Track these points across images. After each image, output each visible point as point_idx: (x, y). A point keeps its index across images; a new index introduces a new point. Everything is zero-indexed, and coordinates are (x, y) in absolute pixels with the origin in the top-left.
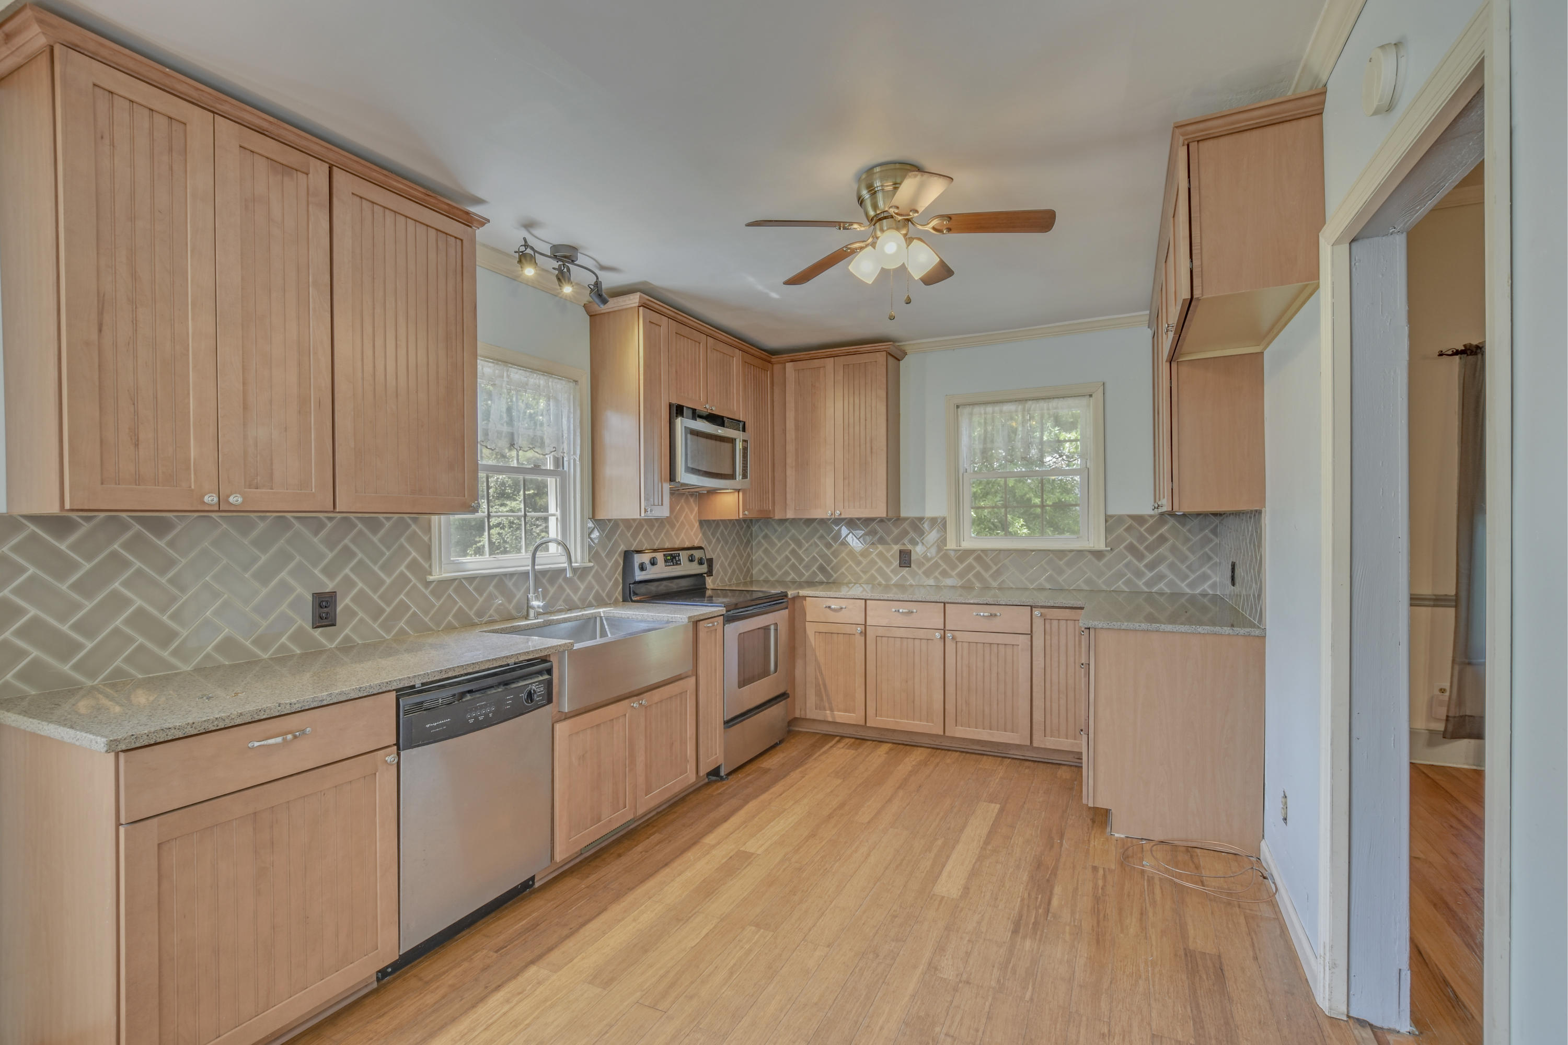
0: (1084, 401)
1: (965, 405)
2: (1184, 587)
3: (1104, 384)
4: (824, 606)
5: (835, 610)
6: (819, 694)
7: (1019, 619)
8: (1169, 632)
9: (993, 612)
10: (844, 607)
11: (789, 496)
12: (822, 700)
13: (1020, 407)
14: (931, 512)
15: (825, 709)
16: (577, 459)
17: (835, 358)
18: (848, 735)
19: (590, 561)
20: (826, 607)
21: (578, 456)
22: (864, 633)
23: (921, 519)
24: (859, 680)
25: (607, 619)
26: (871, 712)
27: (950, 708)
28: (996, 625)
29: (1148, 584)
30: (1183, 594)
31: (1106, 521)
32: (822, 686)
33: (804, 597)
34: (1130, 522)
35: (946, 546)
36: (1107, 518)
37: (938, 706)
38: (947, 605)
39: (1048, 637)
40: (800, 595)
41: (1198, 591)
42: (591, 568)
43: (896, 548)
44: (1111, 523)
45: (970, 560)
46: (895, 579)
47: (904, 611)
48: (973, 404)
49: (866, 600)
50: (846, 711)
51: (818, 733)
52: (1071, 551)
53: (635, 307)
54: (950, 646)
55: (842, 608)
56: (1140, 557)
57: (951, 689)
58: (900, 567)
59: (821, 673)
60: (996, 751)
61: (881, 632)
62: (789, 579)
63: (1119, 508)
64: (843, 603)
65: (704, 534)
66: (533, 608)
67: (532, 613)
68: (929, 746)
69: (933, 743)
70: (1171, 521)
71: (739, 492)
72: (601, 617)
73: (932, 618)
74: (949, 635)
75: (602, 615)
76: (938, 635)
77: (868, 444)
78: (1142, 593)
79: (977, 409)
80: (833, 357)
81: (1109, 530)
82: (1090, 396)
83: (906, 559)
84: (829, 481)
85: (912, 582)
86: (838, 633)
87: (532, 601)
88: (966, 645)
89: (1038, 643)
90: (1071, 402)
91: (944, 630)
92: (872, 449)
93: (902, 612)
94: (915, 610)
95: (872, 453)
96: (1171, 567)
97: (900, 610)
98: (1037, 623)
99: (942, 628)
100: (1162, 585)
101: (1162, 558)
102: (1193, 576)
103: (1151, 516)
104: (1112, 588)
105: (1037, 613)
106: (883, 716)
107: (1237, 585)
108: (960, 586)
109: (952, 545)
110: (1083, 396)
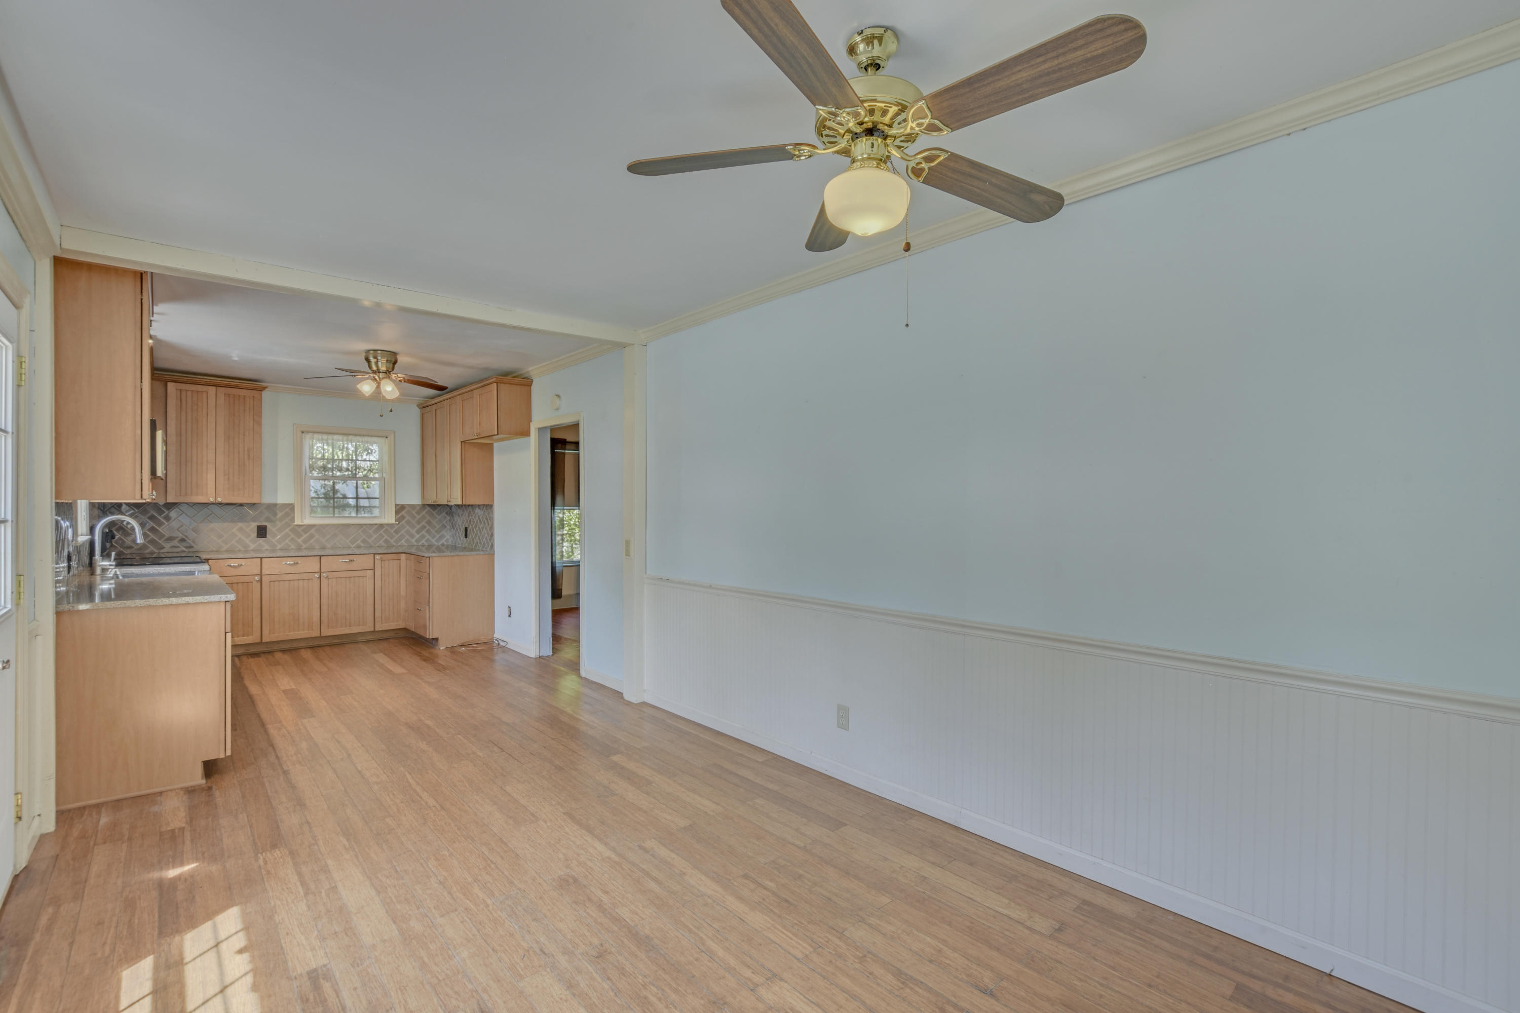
0: (383, 440)
1: (308, 432)
2: (433, 541)
3: (394, 433)
4: (226, 565)
5: (234, 567)
7: (364, 561)
9: (352, 559)
10: (243, 564)
11: (169, 485)
13: (345, 438)
14: (283, 498)
17: (218, 388)
18: (241, 654)
20: (228, 566)
22: (261, 581)
23: (275, 505)
24: (256, 612)
26: (266, 632)
27: (324, 618)
28: (354, 566)
29: (417, 541)
30: (435, 545)
31: (396, 508)
33: (208, 560)
34: (408, 508)
35: (294, 522)
36: (396, 505)
37: (316, 619)
38: (322, 557)
39: (383, 570)
40: (205, 558)
41: (440, 543)
43: (254, 525)
44: (400, 509)
45: (312, 531)
46: (252, 546)
47: (291, 563)
48: (314, 432)
49: (261, 558)
52: (376, 524)
54: (324, 581)
55: (241, 565)
56: (413, 527)
57: (324, 608)
58: (258, 537)
60: (350, 640)
61: (274, 578)
63: (401, 502)
64: (242, 562)
66: (100, 566)
67: (98, 570)
68: (305, 646)
69: (308, 643)
70: (428, 508)
73: (312, 565)
74: (324, 575)
76: (317, 575)
77: (246, 452)
78: (414, 546)
79: (316, 436)
80: (216, 386)
81: (397, 512)
82: (387, 437)
83: (262, 532)
84: (211, 477)
85: (266, 547)
86: (238, 583)
87: (100, 562)
88: (334, 580)
89: (378, 573)
90: (375, 439)
91: (320, 572)
92: (249, 456)
93: (289, 564)
94: (299, 562)
95: (249, 459)
96: (428, 531)
97: (288, 563)
98: (378, 563)
99: (319, 571)
100: (423, 541)
101: (424, 527)
102: (438, 536)
103: (419, 505)
104: (399, 544)
105: (378, 557)
106: (274, 633)
107: (470, 537)
108: (304, 549)
109: (297, 522)
110: (383, 437)
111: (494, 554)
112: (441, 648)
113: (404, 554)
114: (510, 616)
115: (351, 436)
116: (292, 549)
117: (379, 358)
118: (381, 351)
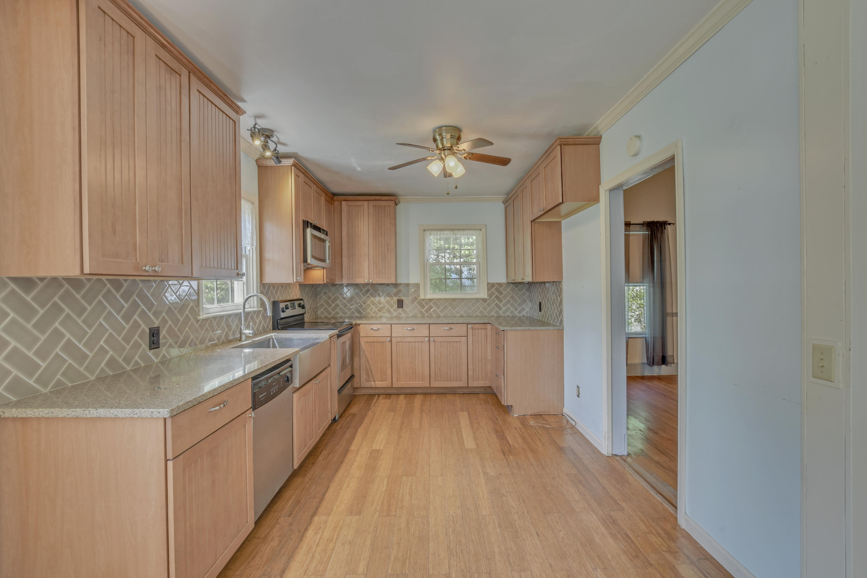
0: (478, 232)
1: (428, 230)
2: (516, 313)
3: (486, 226)
4: (370, 328)
5: (375, 330)
6: (367, 374)
7: (461, 330)
8: (533, 330)
9: (451, 327)
10: (380, 328)
11: (344, 272)
12: (369, 377)
13: (452, 233)
14: (413, 279)
15: (371, 381)
16: (254, 248)
18: (381, 393)
19: (261, 308)
20: (371, 329)
22: (391, 341)
23: (408, 284)
24: (389, 365)
25: (276, 340)
26: (395, 380)
27: (432, 374)
28: (452, 333)
29: (504, 312)
30: (517, 316)
31: (488, 285)
32: (369, 370)
33: (359, 324)
34: (496, 286)
35: (420, 297)
36: (488, 284)
37: (427, 373)
38: (430, 325)
39: (474, 337)
40: (357, 323)
41: (521, 315)
42: (261, 311)
43: (396, 299)
44: (491, 286)
45: (431, 304)
46: (395, 314)
47: (410, 329)
48: (431, 230)
49: (391, 324)
50: (381, 381)
51: (366, 394)
52: (474, 299)
53: (289, 166)
54: (432, 344)
55: (379, 329)
56: (501, 301)
57: (432, 365)
58: (398, 308)
59: (368, 363)
60: (451, 391)
61: (399, 339)
62: (339, 316)
63: (492, 280)
64: (380, 326)
65: (301, 292)
66: (244, 334)
67: (243, 337)
68: (421, 393)
69: (423, 392)
70: (512, 286)
71: (324, 269)
72: (273, 338)
73: (423, 331)
74: (432, 339)
75: (273, 337)
76: (427, 339)
77: (386, 247)
78: (501, 316)
79: (433, 232)
80: (368, 201)
81: (489, 289)
82: (481, 230)
83: (400, 304)
84: (366, 265)
85: (403, 315)
86: (377, 342)
87: (244, 330)
88: (439, 343)
89: (470, 340)
90: (472, 232)
91: (429, 337)
92: (388, 249)
93: (409, 329)
94: (415, 328)
95: (388, 251)
96: (512, 305)
97: (408, 329)
98: (470, 331)
99: (428, 336)
100: (509, 313)
101: (509, 301)
102: (520, 309)
103: (504, 283)
104: (490, 315)
105: (470, 326)
106: (400, 381)
107: (543, 311)
108: (426, 317)
109: (422, 297)
110: (478, 230)
111: (563, 330)
112: (515, 415)
113: (490, 324)
114: (578, 396)
115: (456, 231)
116: (419, 317)
117: (444, 134)
118: (447, 128)
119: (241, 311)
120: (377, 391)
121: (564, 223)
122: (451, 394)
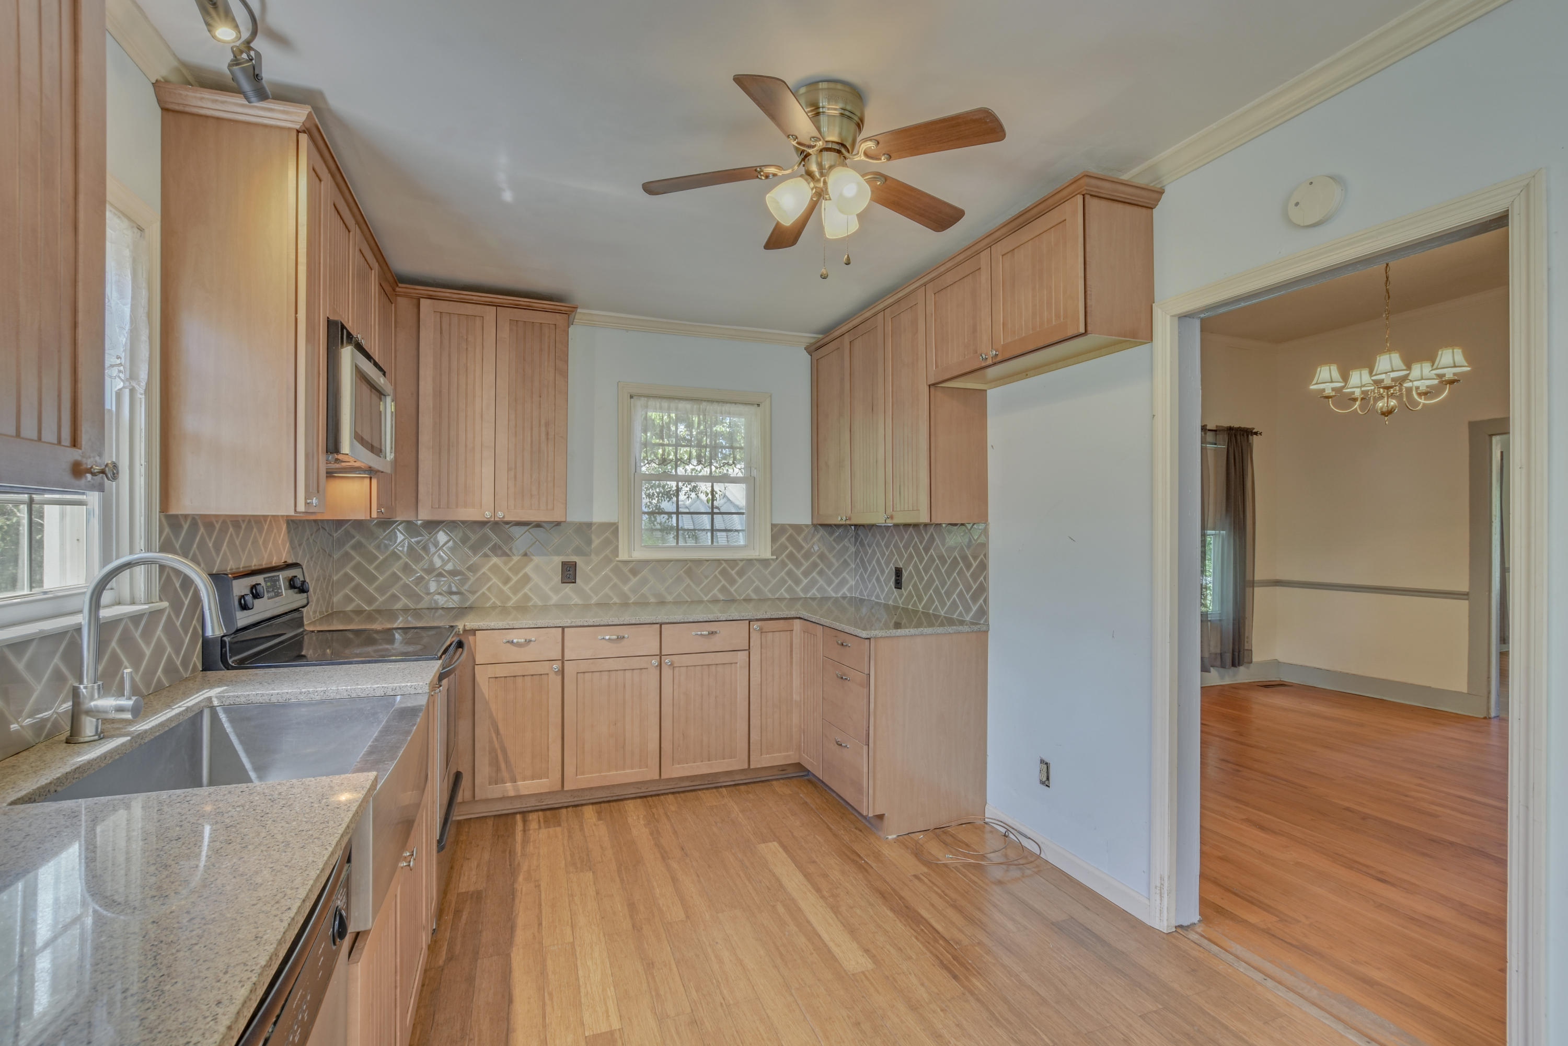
0: (753, 409)
1: (640, 396)
2: (829, 590)
3: (771, 396)
4: (505, 641)
5: (519, 645)
6: (495, 763)
7: (732, 635)
9: (713, 630)
10: (533, 639)
11: (422, 489)
12: (498, 770)
13: (696, 407)
14: (601, 513)
15: (503, 782)
16: (140, 390)
17: (498, 308)
18: (529, 809)
19: (161, 600)
20: (508, 642)
21: (143, 384)
22: (562, 672)
23: (589, 525)
24: (555, 733)
25: (228, 710)
26: (570, 770)
27: (666, 746)
28: (717, 643)
29: (806, 589)
30: (829, 598)
31: (772, 530)
32: (499, 751)
33: (473, 632)
34: (790, 531)
35: (617, 556)
36: (773, 526)
37: (653, 746)
38: (663, 626)
39: (764, 651)
40: (467, 628)
41: (839, 594)
42: (161, 611)
43: (557, 560)
44: (778, 531)
45: (645, 572)
46: (555, 599)
47: (611, 637)
48: (648, 397)
49: (563, 628)
50: (533, 778)
51: (486, 817)
52: (742, 560)
53: (290, 129)
54: (667, 672)
55: (530, 641)
56: (798, 564)
57: (667, 724)
58: (563, 582)
59: (497, 733)
60: (706, 783)
61: (584, 666)
62: (398, 606)
63: (780, 520)
64: (532, 635)
65: (291, 542)
66: (89, 712)
67: (89, 727)
68: (634, 796)
69: (639, 791)
70: (822, 531)
71: (371, 478)
72: (213, 709)
73: (646, 642)
74: (667, 660)
75: (216, 703)
76: (655, 662)
77: (543, 429)
78: (800, 599)
79: (652, 402)
80: (496, 306)
81: (774, 539)
82: (758, 405)
83: (569, 572)
84: (487, 471)
85: (576, 600)
86: (523, 676)
87: (92, 699)
88: (684, 669)
89: (755, 658)
90: (741, 408)
91: (661, 655)
92: (547, 434)
93: (609, 639)
94: (626, 636)
95: (548, 439)
96: (821, 573)
97: (607, 637)
98: (755, 637)
99: (658, 653)
100: (814, 591)
101: (815, 565)
102: (837, 581)
103: (807, 526)
104: (776, 597)
105: (755, 625)
106: (583, 774)
107: (908, 588)
108: (633, 603)
109: (623, 556)
110: (752, 404)
111: (986, 632)
112: (890, 837)
113: (798, 621)
114: (1046, 782)
115: (704, 404)
116: (615, 604)
118: (832, 85)
119: (82, 619)
120: (518, 806)
121: (994, 395)
122: (707, 789)
